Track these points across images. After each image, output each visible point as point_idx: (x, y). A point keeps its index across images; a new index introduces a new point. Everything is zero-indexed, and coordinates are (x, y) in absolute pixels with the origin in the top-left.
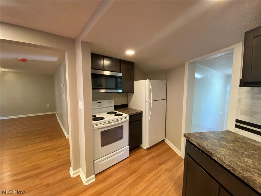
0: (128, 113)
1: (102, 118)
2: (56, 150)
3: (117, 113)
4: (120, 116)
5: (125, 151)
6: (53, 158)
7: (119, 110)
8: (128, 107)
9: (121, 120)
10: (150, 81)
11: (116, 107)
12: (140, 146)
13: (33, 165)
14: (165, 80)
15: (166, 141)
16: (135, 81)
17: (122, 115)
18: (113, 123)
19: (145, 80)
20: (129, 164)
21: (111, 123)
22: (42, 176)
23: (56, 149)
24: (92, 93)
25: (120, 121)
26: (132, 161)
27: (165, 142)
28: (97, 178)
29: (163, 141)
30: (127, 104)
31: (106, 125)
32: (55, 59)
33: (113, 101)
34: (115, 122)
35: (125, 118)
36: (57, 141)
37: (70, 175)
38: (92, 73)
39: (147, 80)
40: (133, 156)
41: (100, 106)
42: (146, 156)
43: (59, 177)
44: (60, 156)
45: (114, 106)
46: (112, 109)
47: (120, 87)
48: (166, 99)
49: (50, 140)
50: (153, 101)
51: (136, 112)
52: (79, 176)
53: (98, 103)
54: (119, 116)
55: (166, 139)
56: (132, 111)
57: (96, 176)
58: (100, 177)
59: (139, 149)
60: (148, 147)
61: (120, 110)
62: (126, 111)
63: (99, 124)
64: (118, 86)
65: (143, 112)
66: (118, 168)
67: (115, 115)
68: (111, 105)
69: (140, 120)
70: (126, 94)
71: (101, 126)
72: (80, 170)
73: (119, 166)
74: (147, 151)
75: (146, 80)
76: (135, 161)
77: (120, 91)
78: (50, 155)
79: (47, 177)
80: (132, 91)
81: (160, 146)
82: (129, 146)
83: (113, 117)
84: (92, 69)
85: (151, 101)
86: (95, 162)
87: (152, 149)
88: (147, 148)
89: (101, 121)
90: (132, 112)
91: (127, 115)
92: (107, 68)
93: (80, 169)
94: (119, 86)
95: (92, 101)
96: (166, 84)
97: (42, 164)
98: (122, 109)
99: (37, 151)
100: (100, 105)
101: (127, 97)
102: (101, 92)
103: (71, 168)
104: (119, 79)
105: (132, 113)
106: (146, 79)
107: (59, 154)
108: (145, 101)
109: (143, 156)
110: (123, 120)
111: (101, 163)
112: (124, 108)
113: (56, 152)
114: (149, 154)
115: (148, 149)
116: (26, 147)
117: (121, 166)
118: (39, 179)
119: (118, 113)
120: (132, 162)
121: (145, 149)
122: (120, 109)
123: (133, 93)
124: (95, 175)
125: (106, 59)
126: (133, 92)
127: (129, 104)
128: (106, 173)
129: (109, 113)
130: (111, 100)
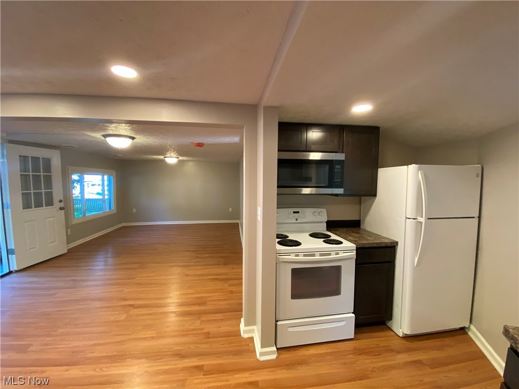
0: (356, 241)
1: (297, 244)
2: (229, 283)
3: (330, 236)
4: (334, 246)
5: (344, 323)
6: (223, 294)
7: (337, 230)
8: (362, 227)
9: (337, 254)
10: (419, 167)
11: (332, 225)
12: (389, 324)
13: (198, 298)
14: (478, 164)
15: (470, 333)
16: (379, 169)
17: (341, 243)
18: (317, 258)
19: (406, 167)
20: (351, 356)
21: (314, 255)
22: (204, 318)
23: (229, 281)
24: (278, 194)
25: (333, 256)
26: (359, 352)
27: (467, 333)
28: (281, 356)
29: (463, 330)
30: (358, 219)
31: (301, 258)
32: (236, 139)
33: (324, 211)
34: (321, 255)
35: (345, 251)
36: (233, 268)
37: (240, 331)
38: (278, 159)
39: (413, 168)
40: (364, 340)
41: (297, 220)
42: (399, 352)
43: (225, 328)
44: (232, 295)
45: (326, 222)
46: (322, 228)
47: (339, 183)
48: (479, 217)
49: (225, 264)
50: (428, 219)
51: (377, 242)
52: (252, 339)
53: (294, 212)
54: (333, 244)
55: (472, 327)
56: (369, 238)
57: (280, 351)
58: (286, 355)
59: (383, 330)
60: (408, 332)
61: (338, 233)
62: (352, 236)
63: (288, 254)
64: (335, 180)
65: (397, 243)
66: (325, 353)
67: (324, 241)
68: (319, 219)
69: (390, 262)
70: (357, 198)
71: (292, 257)
72: (254, 329)
73: (328, 351)
74: (404, 342)
75: (409, 166)
76: (366, 354)
77: (340, 191)
78: (220, 288)
79: (209, 321)
80: (371, 191)
81: (447, 341)
82: (353, 315)
83: (319, 244)
84: (279, 151)
85: (422, 220)
86: (279, 323)
87: (419, 342)
88: (406, 334)
89: (294, 248)
90: (367, 240)
91: (353, 246)
92: (313, 147)
93: (255, 327)
94: (337, 180)
95: (277, 208)
96: (478, 176)
97: (209, 299)
98: (345, 230)
99: (206, 278)
100: (297, 217)
101: (360, 204)
102: (303, 193)
103: (242, 320)
104: (338, 167)
105: (366, 242)
106: (407, 164)
107: (232, 291)
108: (405, 218)
109: (392, 350)
110: (342, 255)
111: (291, 329)
112: (349, 229)
113: (229, 285)
114: (408, 350)
115: (407, 337)
116: (194, 268)
117: (331, 352)
118: (199, 321)
119: (334, 237)
120: (360, 354)
121: (401, 335)
122: (339, 229)
123: (375, 195)
124: (277, 348)
125: (311, 129)
126: (373, 193)
127: (364, 221)
128: (299, 354)
129: (314, 235)
130: (320, 210)
